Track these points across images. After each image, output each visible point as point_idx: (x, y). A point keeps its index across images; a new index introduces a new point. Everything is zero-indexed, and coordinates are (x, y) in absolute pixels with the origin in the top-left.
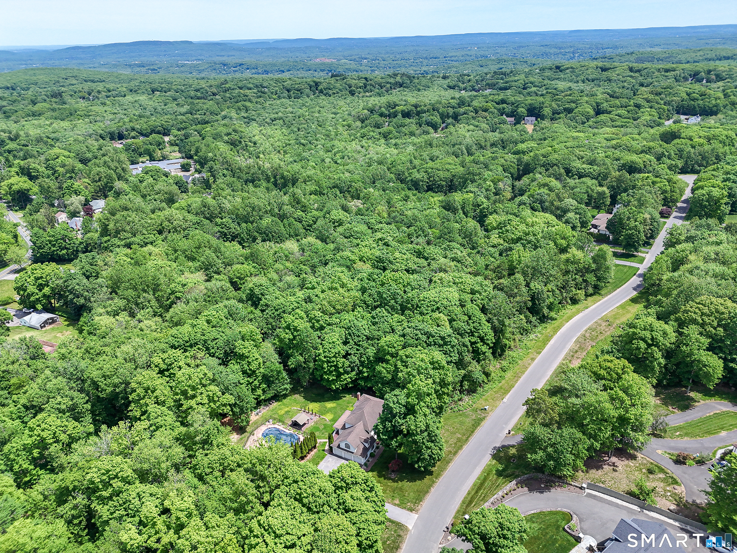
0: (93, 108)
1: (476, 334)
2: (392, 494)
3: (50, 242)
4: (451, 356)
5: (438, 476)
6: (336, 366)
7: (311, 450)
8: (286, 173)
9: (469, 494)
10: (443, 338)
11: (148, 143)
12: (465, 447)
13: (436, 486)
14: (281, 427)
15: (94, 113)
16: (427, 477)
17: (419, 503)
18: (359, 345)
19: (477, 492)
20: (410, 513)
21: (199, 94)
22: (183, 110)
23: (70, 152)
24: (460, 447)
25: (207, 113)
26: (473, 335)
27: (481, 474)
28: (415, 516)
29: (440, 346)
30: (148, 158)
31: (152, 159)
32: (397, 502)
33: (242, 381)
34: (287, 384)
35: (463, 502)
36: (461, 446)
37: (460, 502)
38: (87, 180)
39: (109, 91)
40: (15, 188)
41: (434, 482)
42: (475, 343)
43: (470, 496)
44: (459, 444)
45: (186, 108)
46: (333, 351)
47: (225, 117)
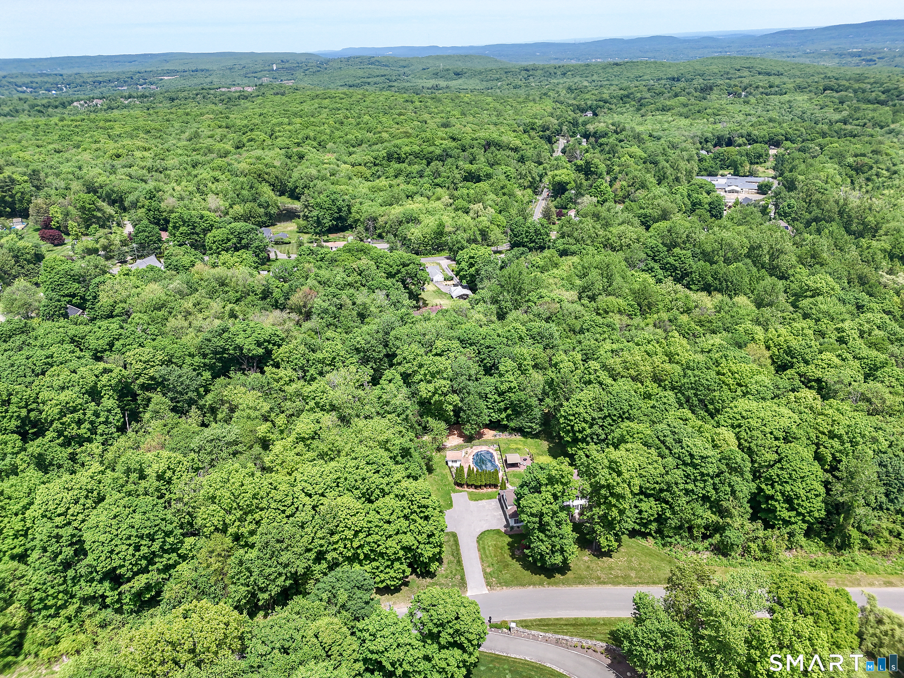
0: (730, 107)
1: (778, 487)
2: (495, 562)
3: (527, 232)
4: (696, 486)
5: (556, 584)
6: (572, 427)
7: (490, 486)
8: (870, 218)
9: (557, 619)
10: (692, 456)
11: (744, 153)
12: (622, 587)
13: (539, 589)
14: (496, 456)
15: (724, 112)
16: (542, 576)
17: (502, 586)
18: (614, 421)
19: (566, 625)
20: (484, 584)
21: (883, 97)
22: (837, 116)
23: (645, 152)
24: (615, 583)
25: (869, 124)
26: (773, 487)
27: (599, 619)
28: (485, 590)
29: (685, 464)
30: (732, 172)
31: (736, 174)
32: (488, 570)
33: (489, 396)
34: (537, 424)
35: (540, 620)
36: (619, 584)
37: (540, 618)
38: (624, 183)
39: (771, 87)
40: (557, 179)
41: (541, 584)
42: (772, 497)
43: (556, 622)
44: (621, 580)
45: (845, 113)
46: (574, 408)
47: (891, 132)
